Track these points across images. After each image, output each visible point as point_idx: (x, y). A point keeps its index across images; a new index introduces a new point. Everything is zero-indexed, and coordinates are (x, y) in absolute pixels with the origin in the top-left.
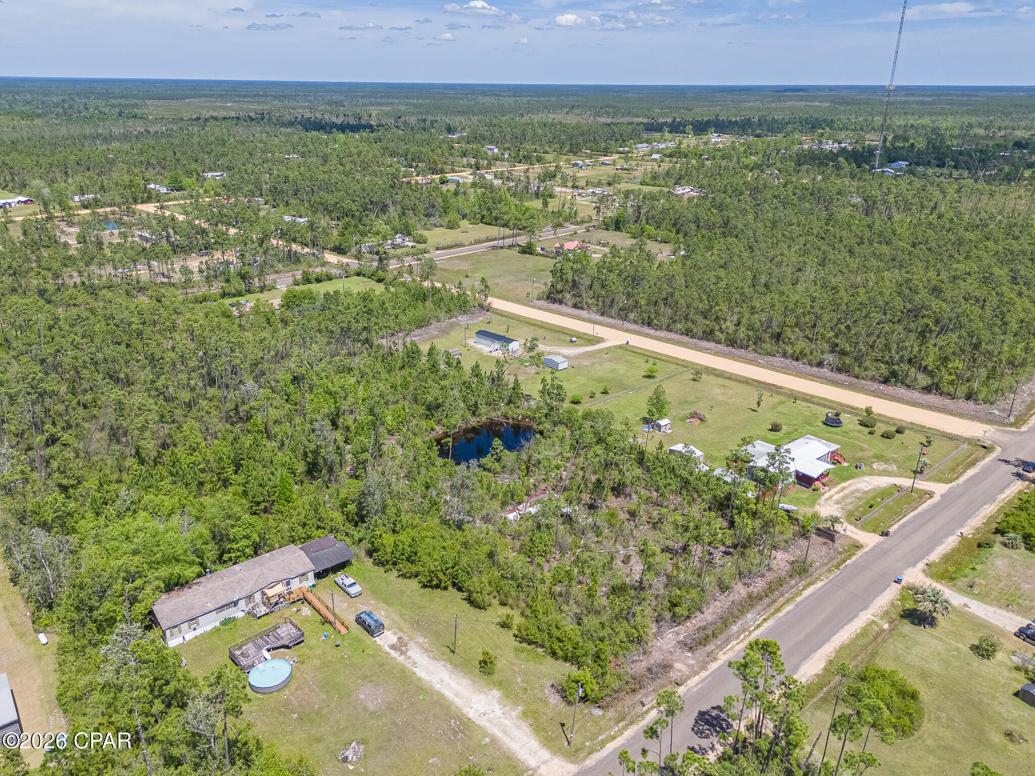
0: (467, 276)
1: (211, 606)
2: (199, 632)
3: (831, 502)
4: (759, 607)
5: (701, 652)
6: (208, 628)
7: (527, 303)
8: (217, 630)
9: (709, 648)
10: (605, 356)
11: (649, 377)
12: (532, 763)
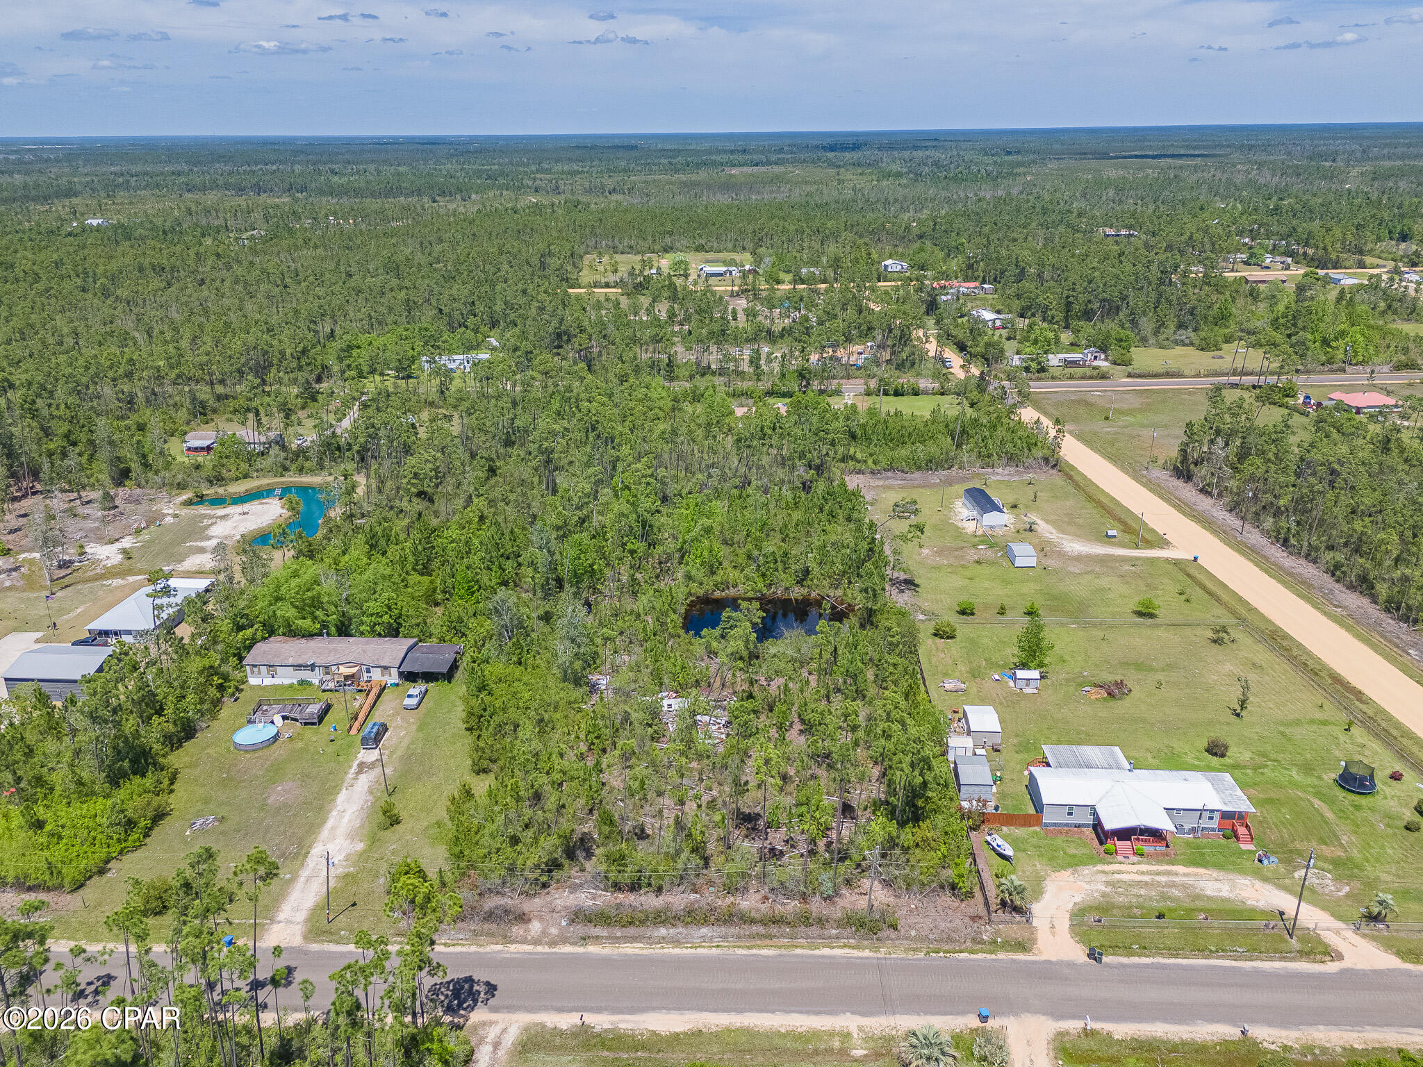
0: (1107, 418)
1: (290, 661)
2: (277, 681)
3: (1104, 878)
4: (734, 930)
5: (580, 929)
6: (287, 682)
7: (1136, 471)
8: (291, 686)
9: (598, 931)
10: (1127, 567)
11: (1140, 614)
12: (281, 916)
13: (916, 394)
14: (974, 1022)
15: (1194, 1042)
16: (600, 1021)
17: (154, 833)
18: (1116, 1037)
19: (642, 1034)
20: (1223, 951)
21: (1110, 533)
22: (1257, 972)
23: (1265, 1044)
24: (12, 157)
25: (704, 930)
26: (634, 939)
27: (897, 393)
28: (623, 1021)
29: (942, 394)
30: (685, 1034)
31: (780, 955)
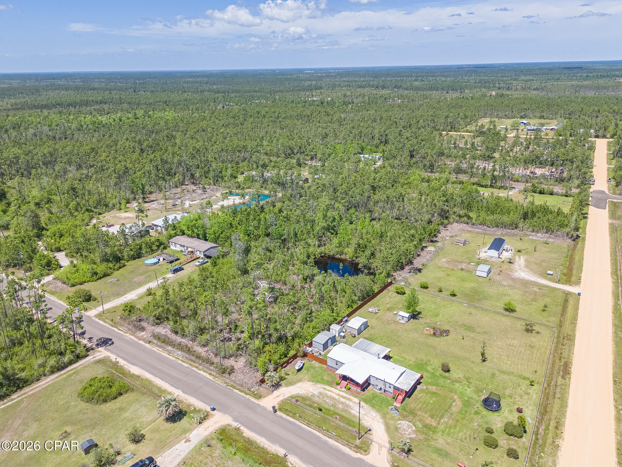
3: (321, 390)
4: (187, 356)
5: (151, 339)
6: (175, 249)
8: (179, 251)
9: (155, 341)
10: (535, 289)
11: (506, 310)
12: (97, 309)
13: (551, 194)
14: (208, 409)
15: (266, 449)
16: (122, 362)
17: (102, 279)
18: (244, 435)
19: (127, 370)
20: (327, 431)
21: (549, 272)
22: (325, 443)
23: (289, 463)
24: (319, 75)
25: (180, 352)
26: (161, 347)
27: (541, 193)
28: (126, 365)
29: (566, 196)
30: (136, 375)
31: (188, 367)
